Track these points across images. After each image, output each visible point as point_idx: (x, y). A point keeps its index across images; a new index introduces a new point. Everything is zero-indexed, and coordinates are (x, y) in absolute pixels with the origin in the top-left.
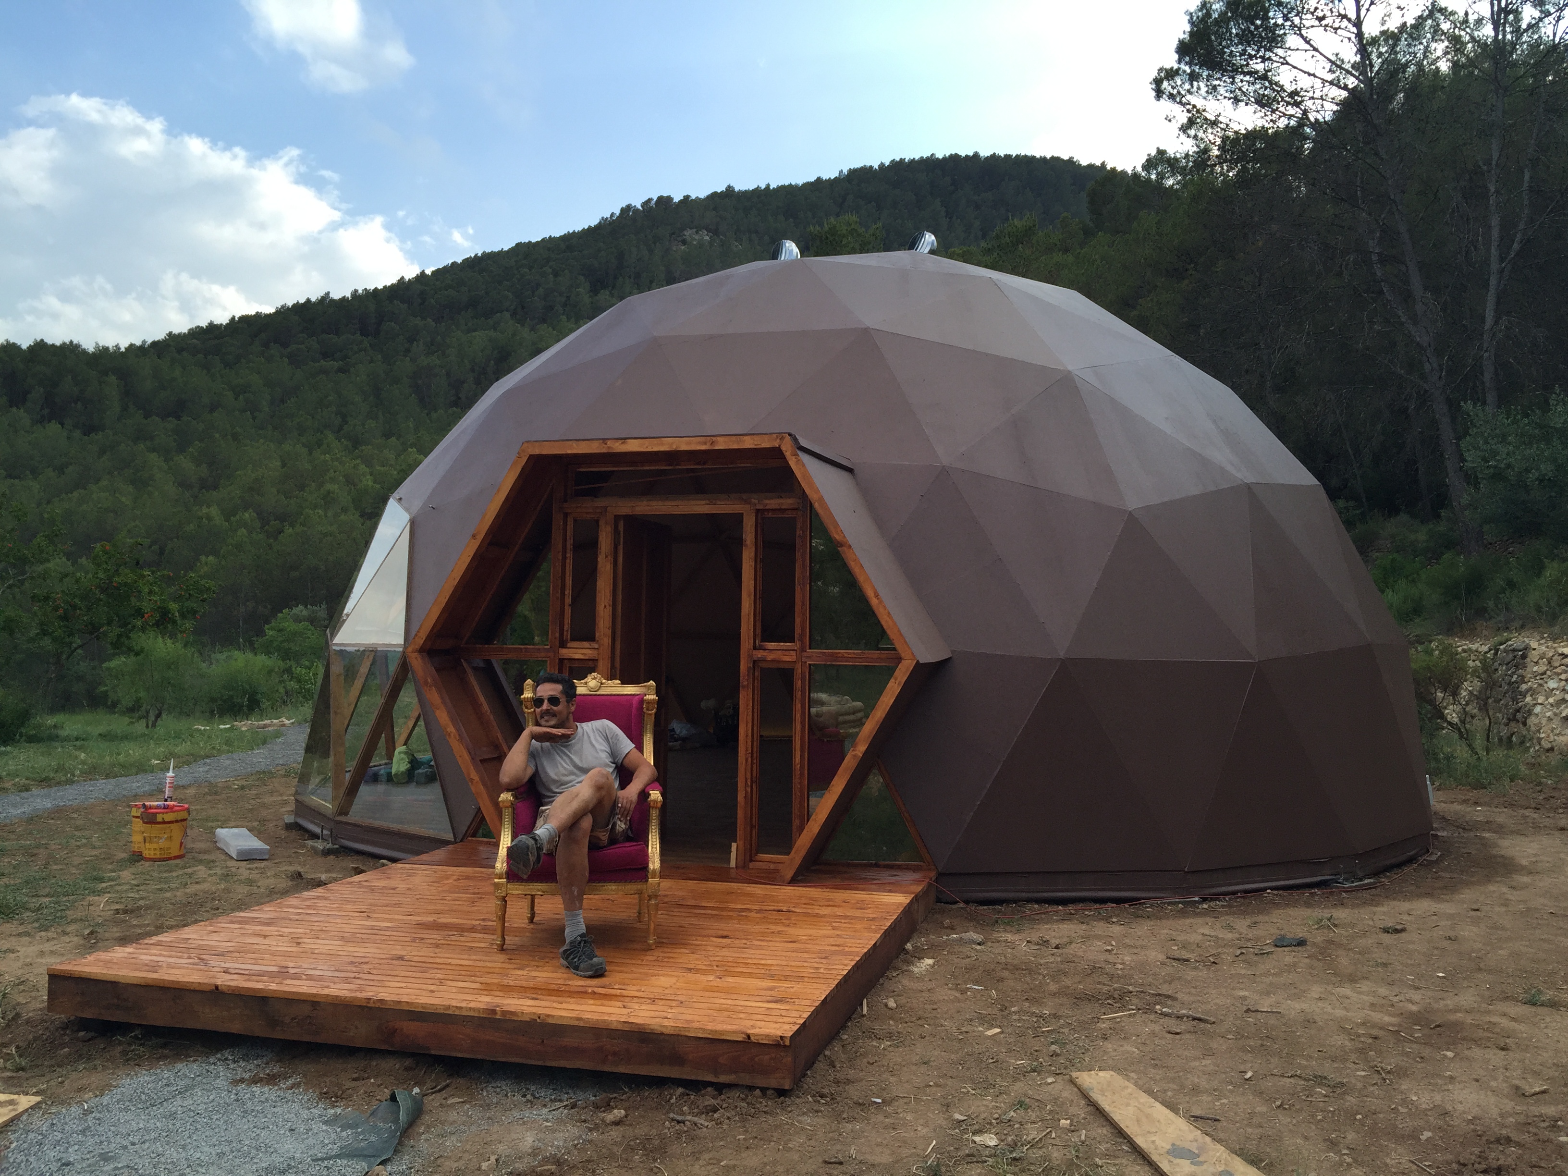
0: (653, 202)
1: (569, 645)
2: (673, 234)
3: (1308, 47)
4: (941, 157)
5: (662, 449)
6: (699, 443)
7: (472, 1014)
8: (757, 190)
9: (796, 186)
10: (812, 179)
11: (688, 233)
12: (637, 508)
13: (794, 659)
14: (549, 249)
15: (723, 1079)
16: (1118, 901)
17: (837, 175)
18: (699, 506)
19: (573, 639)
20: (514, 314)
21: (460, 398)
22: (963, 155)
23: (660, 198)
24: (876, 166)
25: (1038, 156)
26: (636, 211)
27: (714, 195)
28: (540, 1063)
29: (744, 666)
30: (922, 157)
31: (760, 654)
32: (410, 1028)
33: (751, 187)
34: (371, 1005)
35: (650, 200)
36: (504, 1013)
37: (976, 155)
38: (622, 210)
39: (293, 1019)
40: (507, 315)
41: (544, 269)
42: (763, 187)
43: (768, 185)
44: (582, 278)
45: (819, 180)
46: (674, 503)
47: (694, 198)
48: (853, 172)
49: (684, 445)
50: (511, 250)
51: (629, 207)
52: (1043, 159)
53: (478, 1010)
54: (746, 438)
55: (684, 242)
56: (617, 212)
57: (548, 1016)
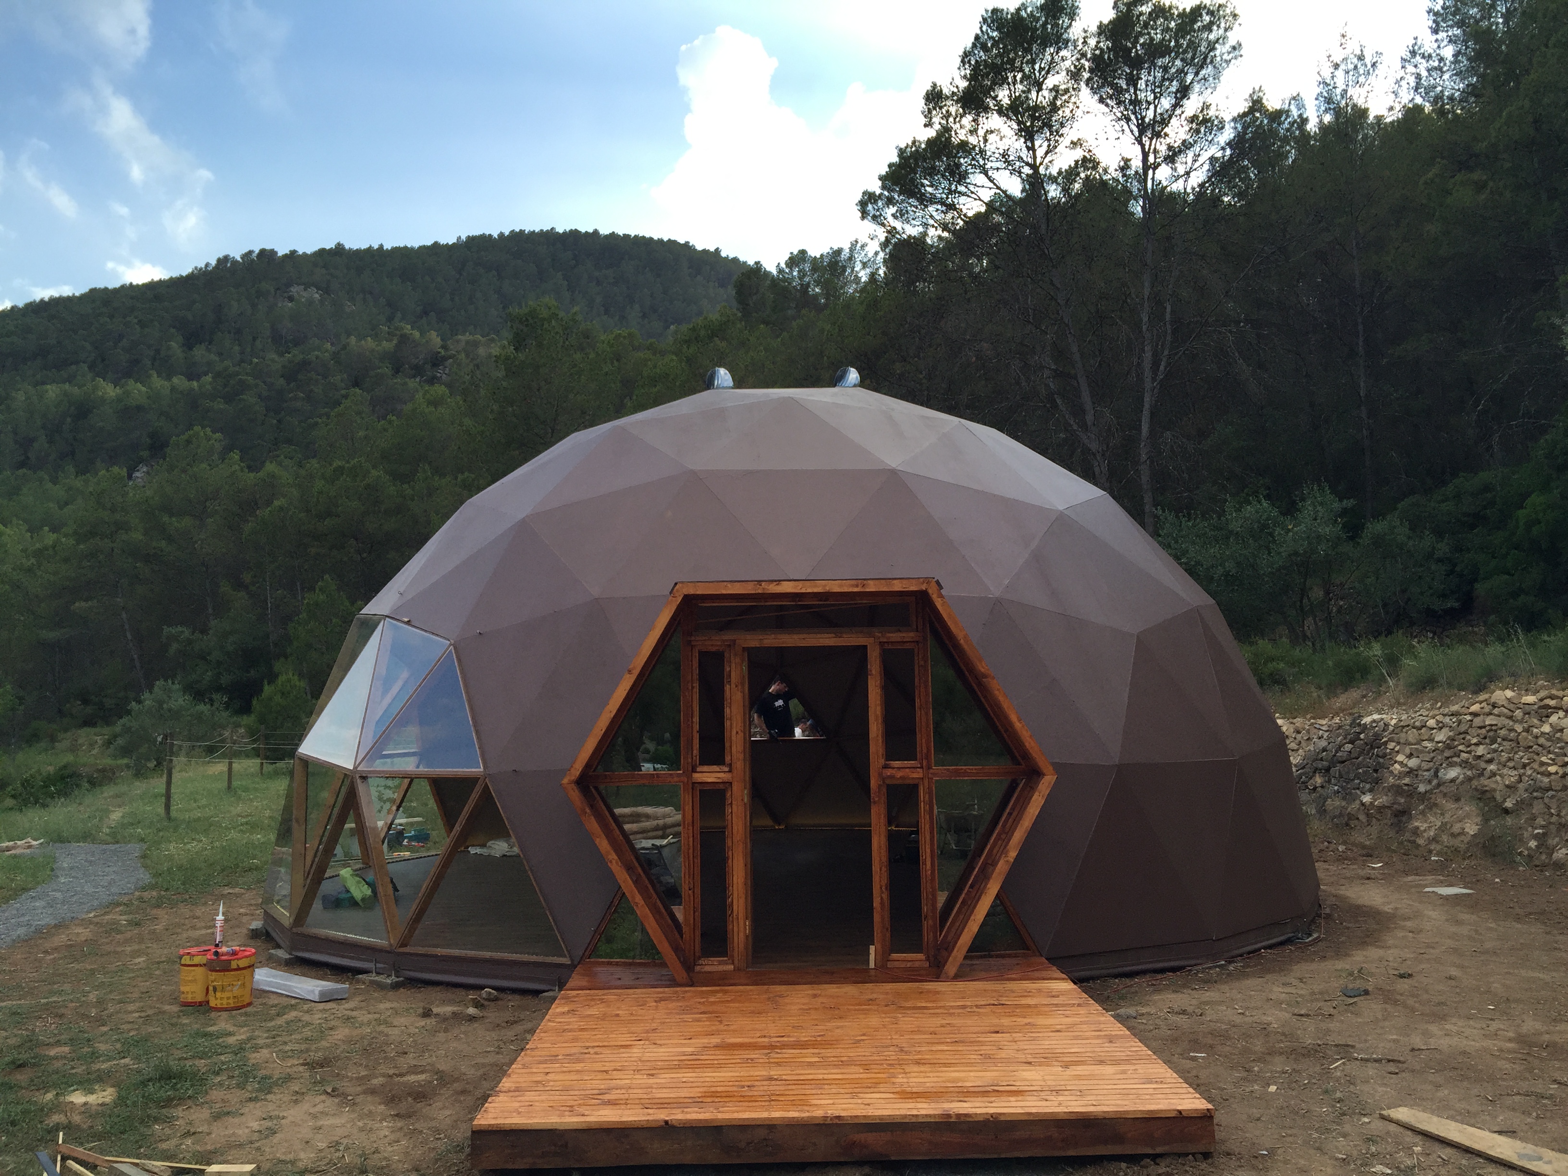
0: (255, 255)
1: (698, 769)
2: (278, 289)
3: (991, 185)
4: (561, 231)
5: (816, 590)
6: (853, 586)
7: (929, 1120)
8: (369, 250)
9: (412, 249)
10: (429, 243)
11: (295, 290)
12: (766, 641)
13: (921, 775)
14: (132, 298)
15: (1159, 1150)
16: (1174, 970)
17: (455, 241)
18: (826, 639)
19: (702, 763)
20: (91, 368)
21: (28, 458)
22: (583, 231)
23: (263, 252)
24: (495, 235)
25: (656, 238)
26: (235, 262)
27: (322, 252)
28: (996, 1156)
29: (874, 783)
30: (542, 230)
31: (889, 772)
32: (870, 1138)
33: (364, 246)
34: (829, 1122)
35: (251, 252)
36: (959, 1116)
37: (596, 232)
38: (219, 260)
39: (748, 1144)
40: (85, 367)
41: (128, 319)
42: (376, 247)
43: (381, 246)
44: (173, 330)
45: (436, 244)
46: (802, 636)
47: (301, 253)
48: (471, 240)
49: (836, 588)
50: (83, 297)
51: (226, 258)
52: (660, 241)
53: (935, 1115)
54: (895, 581)
55: (291, 299)
56: (214, 263)
57: (1000, 1114)
